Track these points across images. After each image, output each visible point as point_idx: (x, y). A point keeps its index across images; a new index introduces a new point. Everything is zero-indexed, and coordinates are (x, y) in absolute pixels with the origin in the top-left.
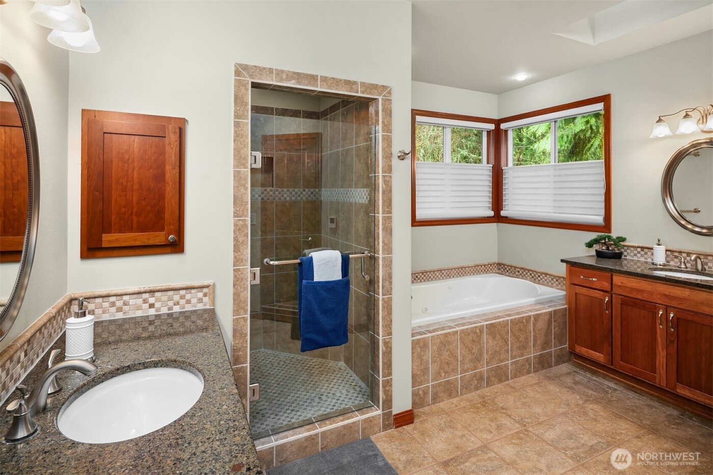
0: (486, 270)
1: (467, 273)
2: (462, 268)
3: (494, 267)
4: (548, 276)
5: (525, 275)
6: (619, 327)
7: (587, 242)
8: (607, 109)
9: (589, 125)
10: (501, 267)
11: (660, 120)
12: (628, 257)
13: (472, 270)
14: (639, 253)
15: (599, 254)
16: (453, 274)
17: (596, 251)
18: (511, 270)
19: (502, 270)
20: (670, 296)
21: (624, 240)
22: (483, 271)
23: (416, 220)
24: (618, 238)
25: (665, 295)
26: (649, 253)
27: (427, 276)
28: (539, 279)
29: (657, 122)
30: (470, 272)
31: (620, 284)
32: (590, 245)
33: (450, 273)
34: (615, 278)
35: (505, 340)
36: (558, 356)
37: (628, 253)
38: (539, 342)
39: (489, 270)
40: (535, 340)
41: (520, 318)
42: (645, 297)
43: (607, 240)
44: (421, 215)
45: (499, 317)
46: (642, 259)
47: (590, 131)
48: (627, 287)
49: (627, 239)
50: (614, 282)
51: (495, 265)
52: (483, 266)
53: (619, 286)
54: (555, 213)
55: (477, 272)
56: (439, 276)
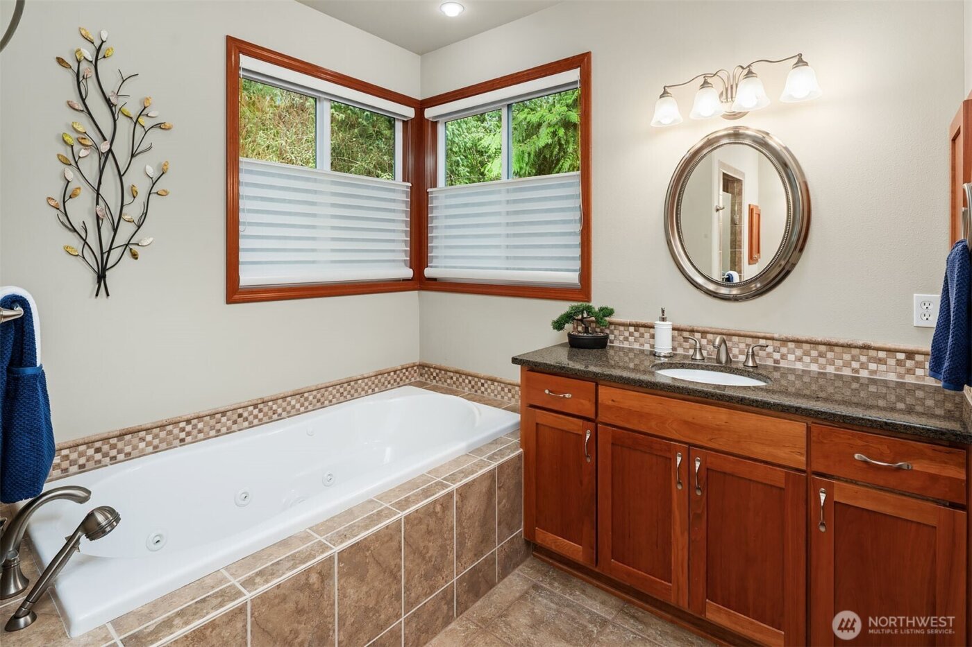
0: (398, 380)
1: (360, 390)
2: (349, 382)
3: (412, 372)
4: (496, 384)
5: (460, 384)
6: (609, 491)
7: (555, 319)
8: (586, 80)
9: (556, 139)
10: (424, 371)
11: (665, 94)
12: (616, 344)
13: (370, 383)
14: (631, 334)
15: (575, 343)
16: (331, 397)
17: (570, 335)
18: (440, 376)
19: (426, 376)
20: (694, 424)
21: (610, 312)
22: (392, 382)
23: (240, 290)
24: (601, 309)
25: (686, 423)
26: (647, 335)
27: (266, 409)
28: (483, 389)
29: (661, 97)
30: (366, 388)
31: (610, 403)
32: (559, 325)
33: (323, 396)
34: (602, 390)
35: (391, 572)
36: (507, 557)
37: (615, 337)
38: (469, 544)
39: (404, 378)
40: (461, 544)
41: (427, 506)
42: (652, 427)
43: (585, 315)
44: (248, 277)
45: (380, 516)
46: (636, 346)
47: (558, 147)
48: (621, 408)
49: (615, 309)
50: (600, 401)
51: (415, 368)
52: (392, 374)
53: (609, 408)
54: (507, 269)
55: (380, 385)
56: (298, 406)
